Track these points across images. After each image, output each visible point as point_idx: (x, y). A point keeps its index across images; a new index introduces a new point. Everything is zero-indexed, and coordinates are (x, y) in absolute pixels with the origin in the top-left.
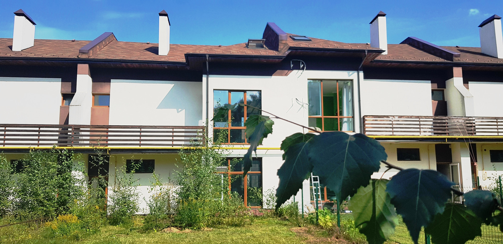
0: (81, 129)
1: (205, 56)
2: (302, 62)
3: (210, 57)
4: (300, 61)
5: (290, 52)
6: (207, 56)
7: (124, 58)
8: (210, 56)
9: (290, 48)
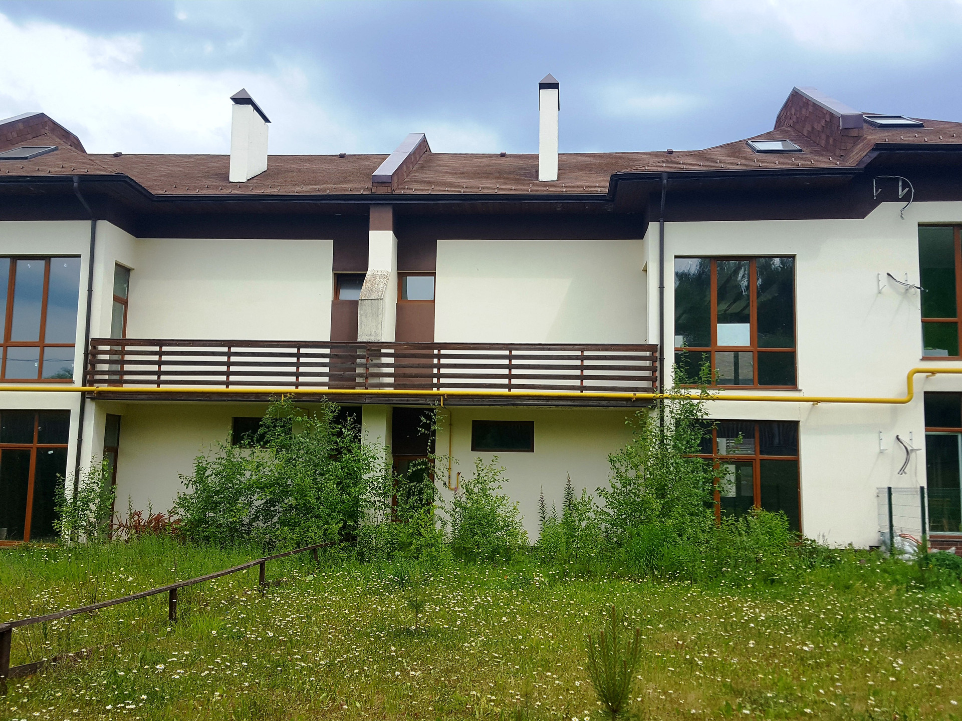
0: (383, 351)
1: (660, 178)
2: (903, 181)
3: (672, 178)
4: (898, 180)
5: (876, 158)
6: (665, 177)
7: (468, 192)
8: (672, 176)
9: (878, 147)
